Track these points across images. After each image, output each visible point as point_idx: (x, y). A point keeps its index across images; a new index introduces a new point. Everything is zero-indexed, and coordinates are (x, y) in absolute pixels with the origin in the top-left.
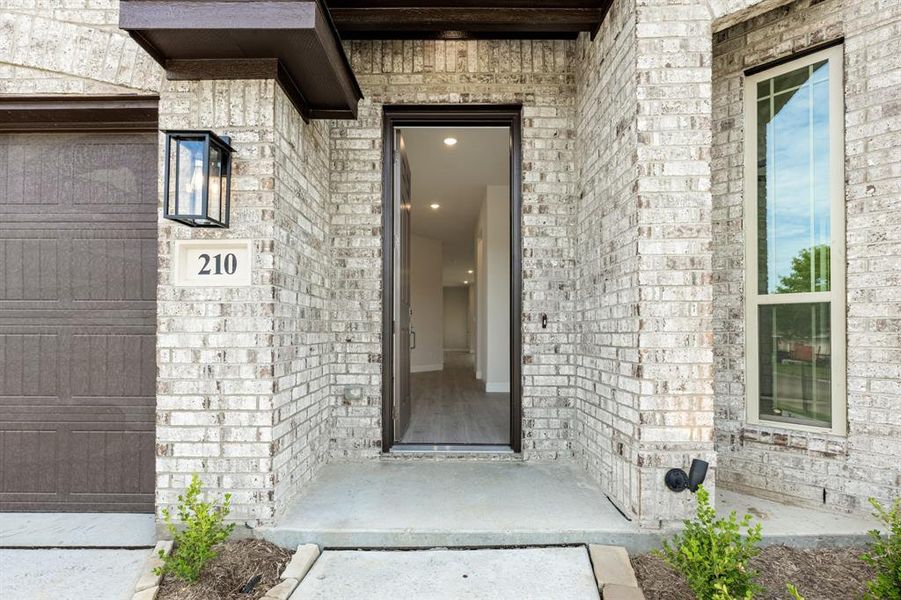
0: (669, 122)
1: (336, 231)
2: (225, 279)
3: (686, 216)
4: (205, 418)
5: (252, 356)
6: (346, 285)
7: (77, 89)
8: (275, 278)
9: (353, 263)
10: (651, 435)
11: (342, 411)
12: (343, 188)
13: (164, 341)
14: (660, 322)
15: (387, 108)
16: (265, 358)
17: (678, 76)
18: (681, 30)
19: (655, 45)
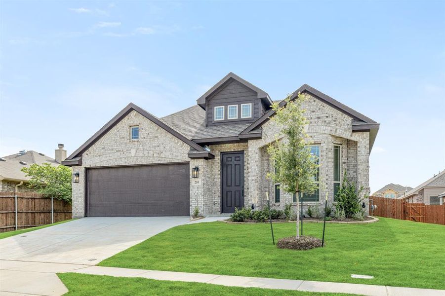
0: (252, 162)
1: (212, 175)
2: (197, 184)
3: (254, 174)
4: (196, 201)
6: (214, 184)
7: (180, 161)
8: (204, 184)
9: (215, 180)
10: (250, 202)
11: (214, 206)
12: (214, 167)
13: (191, 192)
14: (251, 188)
15: (221, 152)
16: (202, 194)
17: (254, 155)
18: (254, 149)
19: (251, 151)
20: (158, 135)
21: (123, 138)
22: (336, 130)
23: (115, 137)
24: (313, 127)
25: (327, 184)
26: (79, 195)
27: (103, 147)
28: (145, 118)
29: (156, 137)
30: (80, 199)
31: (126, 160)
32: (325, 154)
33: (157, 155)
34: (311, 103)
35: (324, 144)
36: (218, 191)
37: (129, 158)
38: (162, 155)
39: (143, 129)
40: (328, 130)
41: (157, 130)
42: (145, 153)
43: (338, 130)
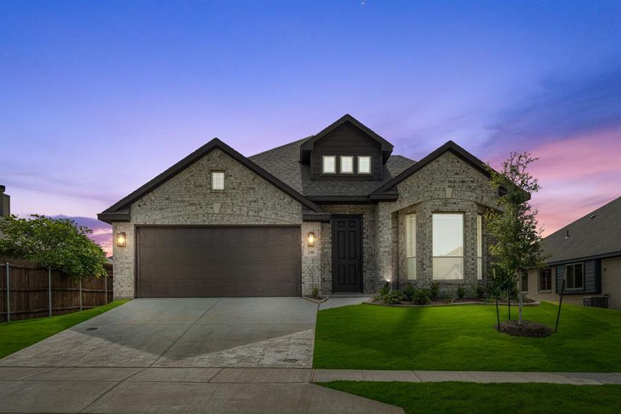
2: (311, 255)
4: (310, 277)
5: (318, 267)
7: (288, 223)
13: (303, 265)
14: (383, 261)
15: (332, 215)
18: (387, 214)
20: (256, 186)
21: (201, 186)
22: (483, 198)
23: (186, 184)
24: (456, 192)
25: (473, 259)
26: (127, 266)
27: (167, 196)
28: (235, 161)
29: (252, 189)
30: (128, 271)
31: (204, 218)
32: (470, 224)
33: (254, 214)
34: (454, 163)
35: (469, 213)
36: (329, 264)
37: (210, 215)
38: (260, 214)
39: (231, 176)
40: (473, 196)
41: (253, 179)
42: (235, 210)
43: (485, 198)
